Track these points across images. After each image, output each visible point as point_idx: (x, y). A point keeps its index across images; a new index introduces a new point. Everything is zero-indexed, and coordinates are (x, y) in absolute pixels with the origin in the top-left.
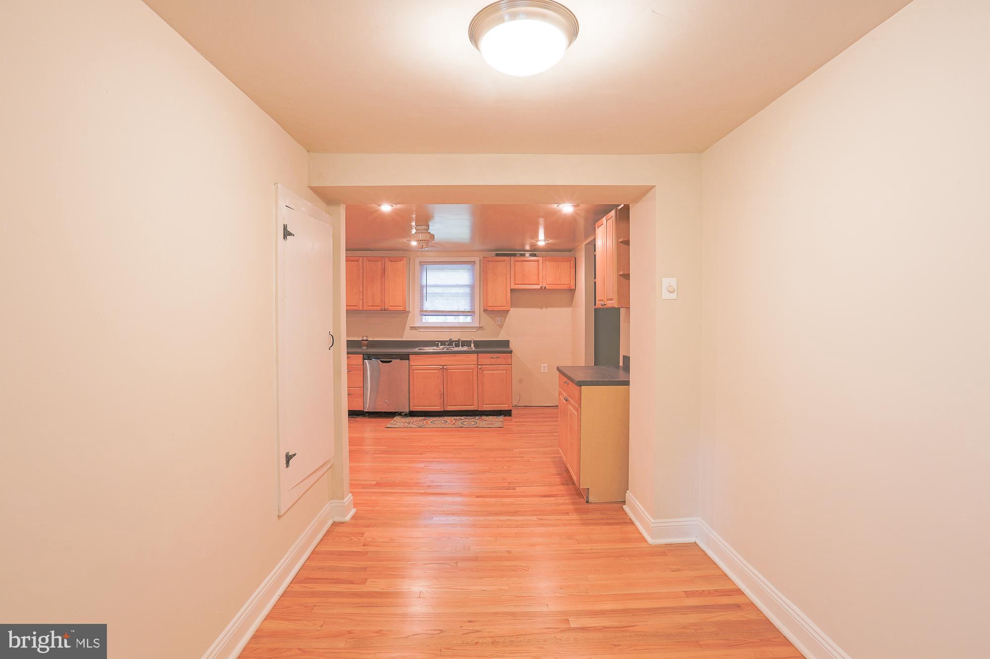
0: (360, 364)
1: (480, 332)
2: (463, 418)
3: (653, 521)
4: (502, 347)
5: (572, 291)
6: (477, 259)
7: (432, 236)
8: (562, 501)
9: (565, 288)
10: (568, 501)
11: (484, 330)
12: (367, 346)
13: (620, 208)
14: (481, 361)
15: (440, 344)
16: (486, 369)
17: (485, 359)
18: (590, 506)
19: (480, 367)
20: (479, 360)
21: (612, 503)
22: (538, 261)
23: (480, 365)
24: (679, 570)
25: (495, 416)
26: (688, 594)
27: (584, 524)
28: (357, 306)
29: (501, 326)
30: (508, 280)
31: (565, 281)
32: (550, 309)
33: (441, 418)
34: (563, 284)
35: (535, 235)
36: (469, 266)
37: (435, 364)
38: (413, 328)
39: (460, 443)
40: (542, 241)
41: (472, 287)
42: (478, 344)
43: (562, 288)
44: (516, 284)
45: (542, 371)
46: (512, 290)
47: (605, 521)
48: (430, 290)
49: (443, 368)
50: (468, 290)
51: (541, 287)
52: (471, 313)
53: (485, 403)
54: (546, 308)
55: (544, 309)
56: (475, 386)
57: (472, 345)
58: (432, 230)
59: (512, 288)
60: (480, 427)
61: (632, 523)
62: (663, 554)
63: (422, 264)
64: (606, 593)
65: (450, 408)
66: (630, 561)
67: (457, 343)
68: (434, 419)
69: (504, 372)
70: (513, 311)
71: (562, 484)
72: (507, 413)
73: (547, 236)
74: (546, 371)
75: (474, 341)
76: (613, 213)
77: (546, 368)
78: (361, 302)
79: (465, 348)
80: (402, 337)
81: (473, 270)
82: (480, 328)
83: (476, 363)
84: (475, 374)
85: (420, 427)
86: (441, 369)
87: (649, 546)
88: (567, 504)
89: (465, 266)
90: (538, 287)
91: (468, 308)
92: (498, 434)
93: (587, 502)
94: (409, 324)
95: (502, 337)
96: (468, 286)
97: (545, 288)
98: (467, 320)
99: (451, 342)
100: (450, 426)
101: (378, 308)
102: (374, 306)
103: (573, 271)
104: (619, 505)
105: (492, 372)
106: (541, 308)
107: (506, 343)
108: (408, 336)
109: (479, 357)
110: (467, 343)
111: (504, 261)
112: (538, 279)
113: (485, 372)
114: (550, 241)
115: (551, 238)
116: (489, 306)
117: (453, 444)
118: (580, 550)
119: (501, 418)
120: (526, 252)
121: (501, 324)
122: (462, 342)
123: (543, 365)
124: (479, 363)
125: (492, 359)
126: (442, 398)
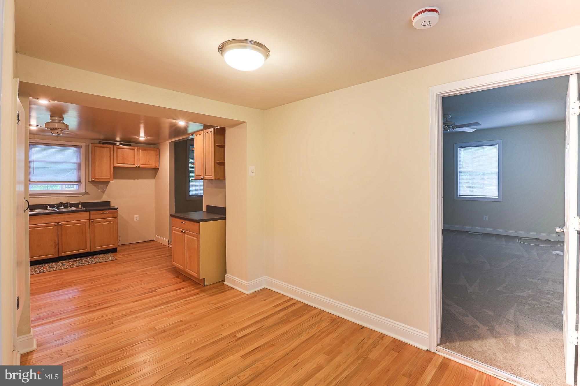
1: (86, 196)
2: (77, 259)
3: (247, 283)
4: (105, 206)
5: (156, 170)
6: (83, 144)
7: (67, 126)
8: (190, 289)
9: (152, 167)
10: (193, 288)
11: (89, 195)
13: (216, 128)
14: (93, 216)
15: (48, 207)
16: (97, 222)
17: (96, 215)
18: (206, 287)
19: (92, 221)
20: (91, 216)
21: (217, 283)
22: (132, 149)
24: (266, 300)
25: (105, 253)
26: (276, 306)
27: (210, 296)
29: (103, 192)
30: (112, 160)
31: (152, 163)
33: (56, 263)
34: (152, 165)
35: (138, 133)
37: (45, 223)
39: (90, 275)
40: (142, 137)
41: (79, 164)
42: (84, 205)
43: (149, 167)
44: (117, 163)
45: (135, 220)
46: (115, 167)
47: (220, 292)
48: (37, 165)
49: (58, 225)
50: (75, 166)
51: (137, 166)
52: (79, 183)
53: (97, 246)
54: (138, 179)
55: (136, 180)
56: (88, 235)
57: (80, 206)
58: (65, 121)
59: (115, 166)
60: (97, 263)
61: (233, 288)
62: (255, 296)
63: (30, 144)
64: (244, 319)
65: (64, 254)
66: (244, 304)
67: (66, 205)
68: (50, 264)
69: (112, 222)
70: (114, 182)
71: (183, 281)
72: (114, 251)
73: (146, 134)
74: (138, 220)
75: (82, 203)
76: (212, 129)
77: (138, 218)
79: (74, 209)
81: (80, 152)
82: (86, 194)
83: (88, 218)
84: (87, 227)
85: (40, 273)
86: (55, 225)
87: (247, 295)
88: (193, 290)
89: (73, 148)
90: (134, 166)
91: (75, 180)
92: (116, 264)
93: (204, 286)
95: (104, 198)
97: (139, 167)
98: (74, 188)
99: (60, 205)
100: (70, 267)
103: (157, 157)
104: (221, 283)
105: (101, 224)
106: (134, 179)
109: (91, 214)
110: (77, 205)
111: (109, 147)
112: (134, 161)
113: (97, 224)
114: (148, 138)
115: (149, 136)
116: (96, 178)
117: (83, 278)
118: (218, 307)
119: (111, 255)
120: (117, 142)
121: (103, 190)
122: (70, 204)
123: (135, 216)
124: (91, 218)
125: (102, 215)
126: (57, 247)
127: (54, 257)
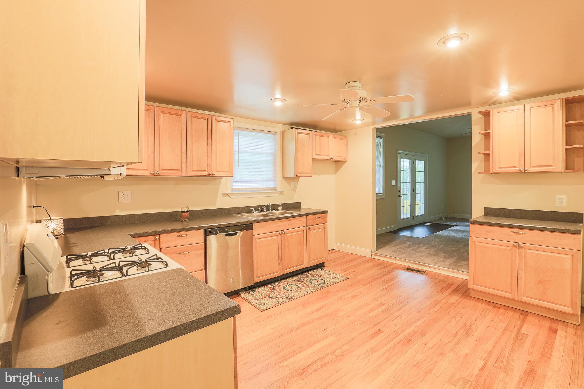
0: (200, 242)
2: (298, 277)
6: (278, 130)
9: (342, 160)
11: (284, 194)
15: (254, 209)
17: (311, 220)
20: (308, 222)
23: (308, 226)
25: (317, 269)
28: (179, 170)
30: (311, 150)
34: (342, 157)
36: (271, 136)
38: (225, 195)
40: (359, 121)
41: (274, 155)
43: (339, 160)
44: (319, 155)
48: (237, 156)
49: (282, 233)
50: (270, 158)
51: (331, 159)
53: (311, 260)
59: (314, 158)
63: (234, 129)
65: (287, 271)
72: (323, 265)
75: (281, 205)
76: (556, 101)
78: (184, 166)
81: (274, 140)
84: (305, 235)
90: (328, 158)
91: (271, 175)
95: (295, 200)
96: (270, 154)
101: (205, 173)
102: (200, 171)
103: (346, 147)
105: (315, 231)
107: (299, 206)
110: (275, 207)
111: (309, 134)
112: (329, 152)
116: (299, 173)
119: (325, 270)
121: (295, 188)
122: (271, 206)
124: (308, 224)
125: (316, 220)
126: (281, 262)
127: (279, 276)
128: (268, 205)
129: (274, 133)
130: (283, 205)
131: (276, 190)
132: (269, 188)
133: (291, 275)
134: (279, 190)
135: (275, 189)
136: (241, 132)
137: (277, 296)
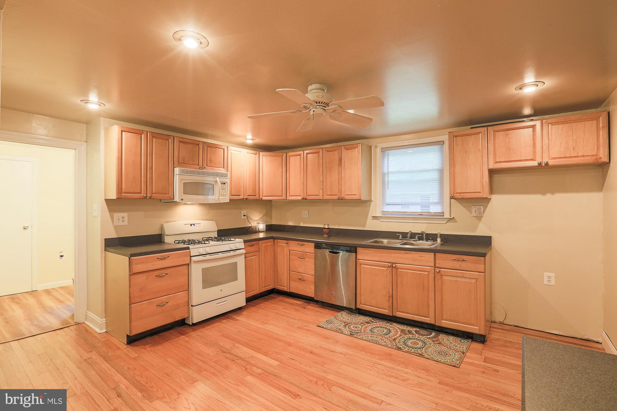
0: (312, 252)
1: (450, 224)
2: (414, 330)
4: (478, 247)
5: (602, 166)
6: (445, 138)
9: (588, 162)
11: (457, 222)
12: (328, 234)
14: (439, 263)
15: (401, 236)
16: (446, 274)
17: (445, 261)
19: (438, 271)
20: (437, 261)
22: (533, 127)
23: (438, 268)
25: (459, 338)
28: (318, 195)
29: (479, 218)
30: (485, 158)
31: (585, 151)
32: (559, 196)
33: (388, 325)
34: (583, 156)
36: (437, 147)
38: (375, 218)
41: (441, 171)
42: (446, 239)
43: (575, 162)
44: (497, 162)
45: (546, 282)
46: (490, 171)
48: (391, 178)
49: (392, 266)
50: (435, 175)
51: (540, 164)
53: (444, 318)
54: (553, 193)
55: (549, 196)
56: (432, 295)
57: (439, 240)
59: (491, 167)
63: (384, 150)
65: (399, 314)
67: (421, 236)
68: (379, 324)
69: (474, 281)
70: (496, 199)
72: (478, 338)
74: (553, 283)
77: (553, 280)
78: (321, 192)
79: (426, 245)
80: (364, 226)
81: (442, 151)
82: (451, 220)
83: (433, 265)
84: (431, 279)
85: (351, 335)
86: (389, 267)
89: (434, 147)
90: (535, 163)
94: (372, 213)
95: (481, 231)
96: (437, 170)
97: (547, 164)
99: (413, 235)
101: (336, 197)
102: (332, 195)
105: (454, 279)
106: (544, 193)
107: (486, 241)
108: (371, 225)
109: (437, 258)
110: (434, 237)
111: (478, 133)
112: (535, 152)
113: (445, 278)
116: (457, 193)
119: (466, 345)
121: (479, 215)
122: (427, 234)
123: (546, 274)
124: (437, 265)
125: (455, 262)
126: (391, 300)
127: (387, 314)
128: (422, 234)
129: (442, 143)
130: (442, 236)
131: (443, 216)
132: (431, 213)
133: (413, 323)
134: (447, 215)
135: (442, 214)
136: (391, 152)
137: (354, 329)
